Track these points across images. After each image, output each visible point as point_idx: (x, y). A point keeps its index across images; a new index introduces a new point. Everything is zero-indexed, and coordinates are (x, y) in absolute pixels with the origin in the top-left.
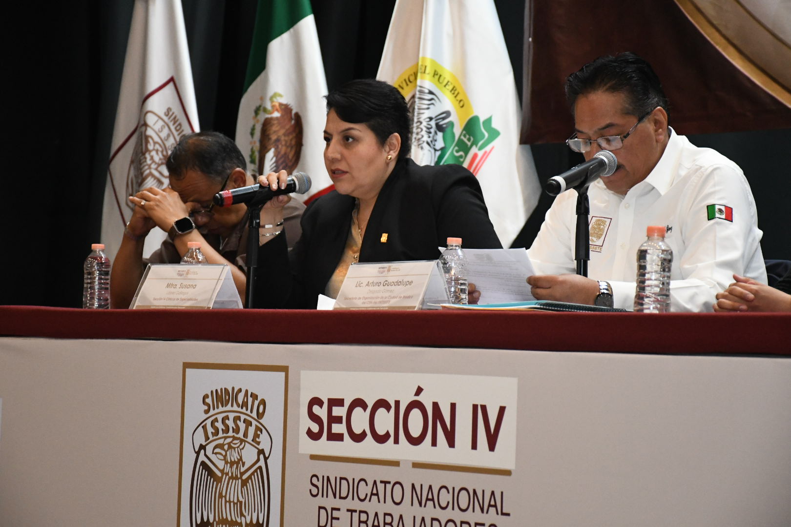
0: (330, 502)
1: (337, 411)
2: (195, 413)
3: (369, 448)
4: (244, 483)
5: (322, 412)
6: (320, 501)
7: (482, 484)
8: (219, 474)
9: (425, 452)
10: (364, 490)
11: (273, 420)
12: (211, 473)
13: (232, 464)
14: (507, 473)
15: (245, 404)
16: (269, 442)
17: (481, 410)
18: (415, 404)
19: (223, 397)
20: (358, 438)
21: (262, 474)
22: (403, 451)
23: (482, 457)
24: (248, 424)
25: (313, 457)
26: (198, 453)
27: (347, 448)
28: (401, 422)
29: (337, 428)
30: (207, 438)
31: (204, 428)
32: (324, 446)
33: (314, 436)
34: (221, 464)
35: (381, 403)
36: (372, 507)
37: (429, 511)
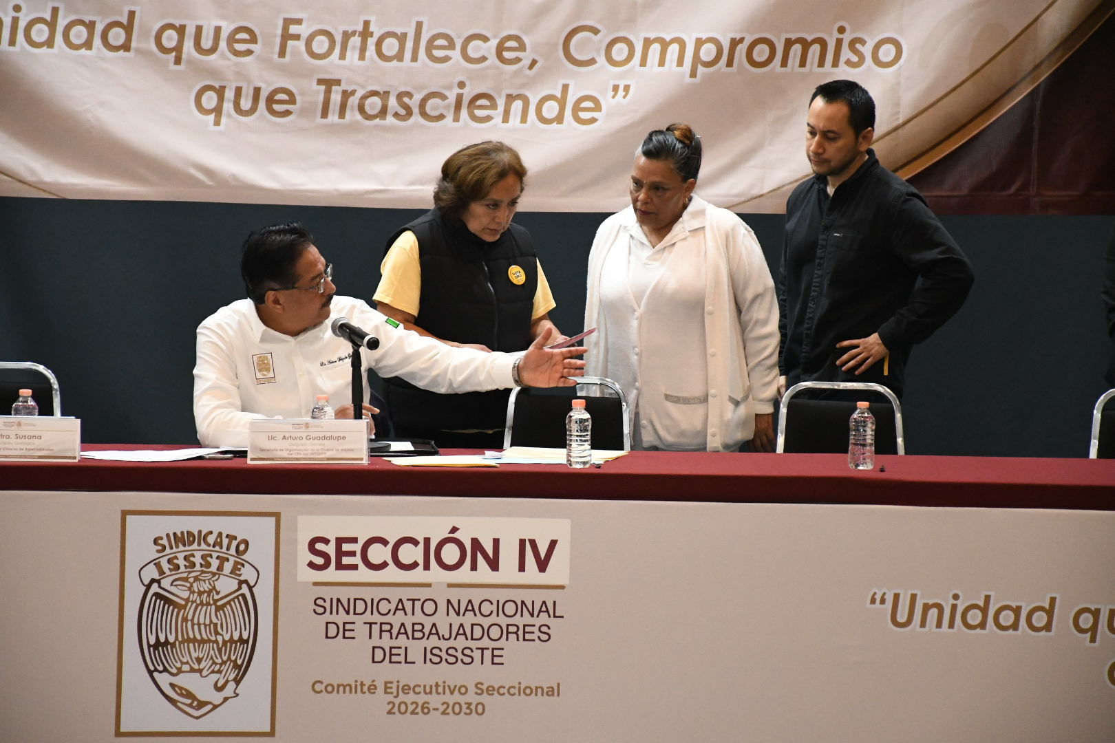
0: (341, 618)
1: (349, 547)
3: (392, 575)
4: (218, 609)
5: (327, 548)
6: (327, 617)
7: (532, 596)
8: (183, 602)
9: (464, 574)
10: (386, 607)
13: (200, 593)
14: (560, 587)
15: (218, 543)
17: (530, 543)
18: (450, 540)
19: (184, 538)
20: (378, 567)
21: (246, 600)
22: (435, 576)
23: (531, 577)
24: (223, 560)
25: (318, 584)
26: (148, 587)
28: (432, 554)
29: (349, 561)
30: (161, 572)
31: (158, 566)
32: (331, 574)
33: (317, 567)
34: (185, 594)
35: (407, 540)
36: (397, 620)
37: (469, 619)
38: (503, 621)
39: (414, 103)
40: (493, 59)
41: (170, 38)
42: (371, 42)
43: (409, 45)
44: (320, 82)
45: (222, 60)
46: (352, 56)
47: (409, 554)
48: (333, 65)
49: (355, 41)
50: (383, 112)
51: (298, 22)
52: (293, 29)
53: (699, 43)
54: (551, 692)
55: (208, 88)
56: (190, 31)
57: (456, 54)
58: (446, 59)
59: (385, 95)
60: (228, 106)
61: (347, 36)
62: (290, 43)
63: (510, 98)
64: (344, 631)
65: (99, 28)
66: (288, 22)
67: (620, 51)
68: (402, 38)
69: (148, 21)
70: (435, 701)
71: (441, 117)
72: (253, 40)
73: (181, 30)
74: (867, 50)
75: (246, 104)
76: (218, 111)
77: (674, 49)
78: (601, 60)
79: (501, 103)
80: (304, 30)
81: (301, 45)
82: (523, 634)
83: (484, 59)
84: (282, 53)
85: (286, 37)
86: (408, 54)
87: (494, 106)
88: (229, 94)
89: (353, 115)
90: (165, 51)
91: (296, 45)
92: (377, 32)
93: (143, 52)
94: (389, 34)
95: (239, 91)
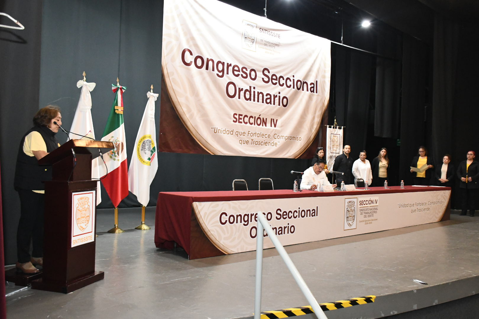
0: (362, 212)
1: (363, 202)
2: (346, 204)
3: (366, 205)
4: (352, 212)
5: (361, 202)
6: (361, 212)
7: (375, 207)
8: (350, 211)
9: (371, 205)
10: (365, 210)
11: (356, 204)
12: (348, 211)
14: (377, 206)
16: (355, 206)
17: (375, 200)
18: (370, 200)
19: (350, 202)
20: (364, 204)
21: (355, 210)
22: (369, 205)
23: (376, 205)
24: (353, 205)
25: (360, 207)
26: (347, 209)
27: (364, 206)
28: (369, 202)
29: (363, 204)
30: (348, 207)
32: (361, 206)
33: (360, 205)
35: (367, 201)
36: (366, 211)
37: (371, 211)
38: (374, 211)
39: (260, 143)
40: (267, 138)
41: (237, 133)
42: (256, 134)
44: (252, 140)
45: (242, 136)
46: (255, 136)
47: (367, 202)
48: (253, 138)
49: (255, 134)
50: (257, 144)
51: (250, 131)
52: (249, 132)
53: (286, 137)
54: (377, 220)
55: (240, 140)
56: (239, 132)
57: (264, 136)
58: (263, 137)
59: (257, 142)
60: (242, 143)
61: (254, 134)
62: (249, 134)
63: (269, 143)
64: (362, 214)
65: (230, 131)
66: (249, 131)
67: (279, 137)
68: (259, 134)
69: (235, 131)
70: (368, 222)
71: (262, 145)
72: (245, 134)
73: (238, 132)
74: (298, 138)
75: (244, 143)
76: (241, 143)
77: (283, 137)
78: (277, 138)
79: (268, 143)
81: (250, 134)
82: (375, 212)
83: (266, 137)
84: (248, 136)
85: (249, 133)
86: (260, 137)
87: (267, 144)
88: (242, 141)
89: (254, 144)
90: (236, 135)
91: (249, 135)
92: (257, 133)
93: (234, 135)
94: (258, 134)
95: (243, 141)
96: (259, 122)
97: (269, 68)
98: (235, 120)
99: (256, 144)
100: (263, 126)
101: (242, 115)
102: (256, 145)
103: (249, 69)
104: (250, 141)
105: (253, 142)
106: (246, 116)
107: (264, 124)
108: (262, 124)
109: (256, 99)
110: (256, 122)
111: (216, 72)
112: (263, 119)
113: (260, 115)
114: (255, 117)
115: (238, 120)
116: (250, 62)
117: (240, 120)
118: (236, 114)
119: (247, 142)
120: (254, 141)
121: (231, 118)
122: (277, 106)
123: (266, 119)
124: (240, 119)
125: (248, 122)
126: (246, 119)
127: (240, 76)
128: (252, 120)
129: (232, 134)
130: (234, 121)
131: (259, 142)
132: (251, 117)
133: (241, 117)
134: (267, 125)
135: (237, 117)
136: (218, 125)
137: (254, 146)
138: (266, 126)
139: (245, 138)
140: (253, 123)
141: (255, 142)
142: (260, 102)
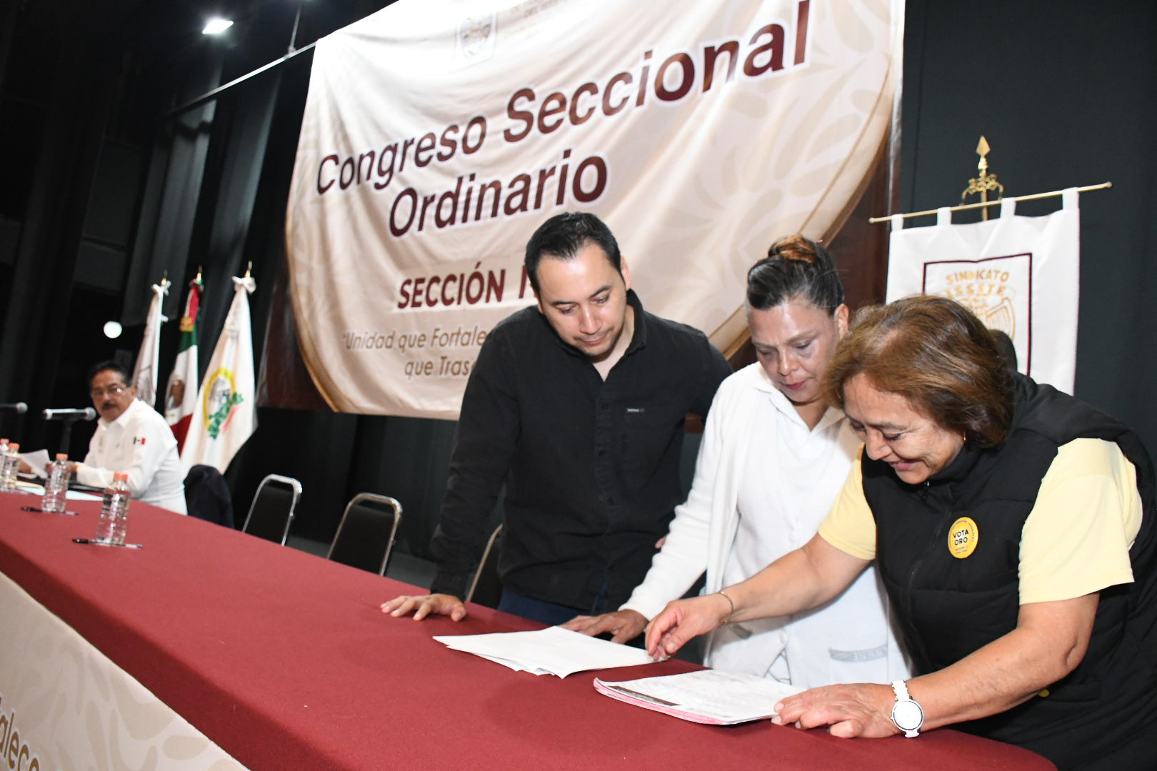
41: (402, 342)
42: (460, 337)
43: (472, 337)
44: (441, 357)
45: (415, 350)
46: (453, 344)
48: (446, 350)
49: (455, 337)
50: (458, 373)
51: (438, 330)
55: (409, 363)
56: (408, 337)
59: (459, 363)
60: (414, 371)
61: (453, 334)
65: (385, 339)
69: (398, 335)
72: (425, 340)
73: (405, 337)
75: (418, 370)
76: (410, 373)
80: (439, 334)
84: (432, 345)
85: (435, 337)
86: (470, 343)
88: (415, 365)
89: (450, 374)
90: (401, 347)
91: (437, 341)
92: (462, 332)
93: (395, 349)
94: (466, 333)
95: (418, 364)
96: (474, 291)
97: (531, 82)
98: (403, 300)
99: (456, 371)
100: (488, 300)
101: (421, 281)
102: (454, 374)
103: (463, 124)
104: (437, 362)
105: (445, 365)
106: (436, 280)
107: (493, 295)
108: (485, 294)
109: (472, 213)
110: (464, 294)
111: (375, 177)
112: (491, 274)
113: (479, 264)
114: (462, 276)
115: (411, 298)
116: (465, 101)
117: (418, 299)
118: (408, 282)
119: (427, 368)
120: (449, 363)
121: (392, 298)
122: (549, 208)
123: (503, 272)
124: (417, 292)
125: (439, 298)
126: (436, 290)
127: (435, 160)
128: (452, 289)
129: (390, 347)
130: (401, 306)
131: (467, 362)
132: (452, 278)
133: (420, 287)
134: (505, 294)
135: (410, 289)
136: (359, 326)
137: (448, 380)
138: (499, 298)
139: (423, 355)
140: (456, 296)
141: (450, 366)
142: (486, 217)
